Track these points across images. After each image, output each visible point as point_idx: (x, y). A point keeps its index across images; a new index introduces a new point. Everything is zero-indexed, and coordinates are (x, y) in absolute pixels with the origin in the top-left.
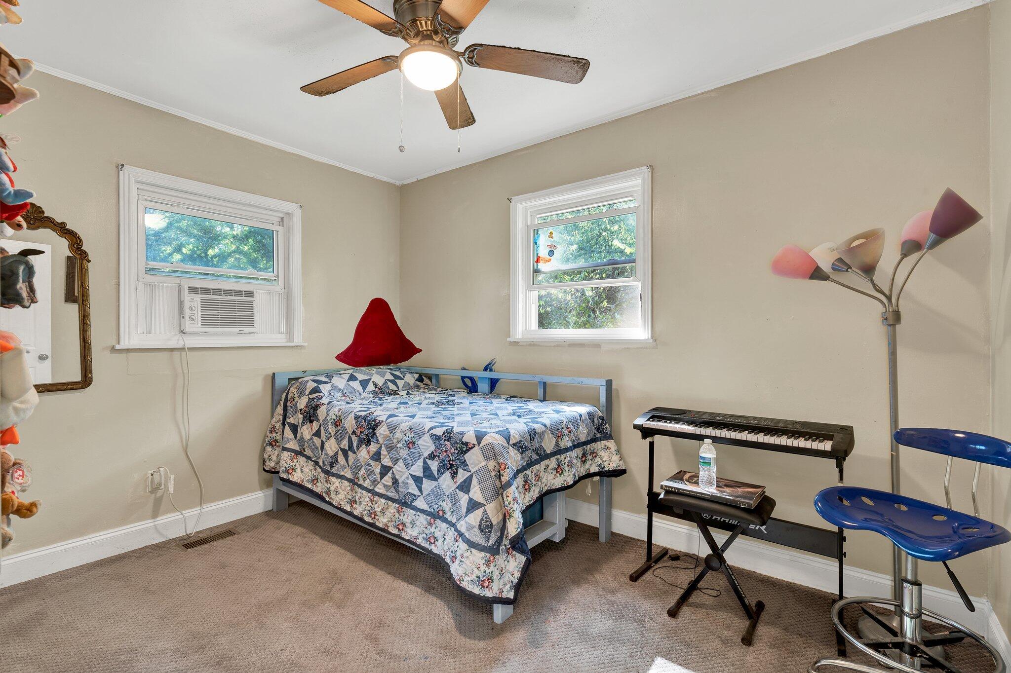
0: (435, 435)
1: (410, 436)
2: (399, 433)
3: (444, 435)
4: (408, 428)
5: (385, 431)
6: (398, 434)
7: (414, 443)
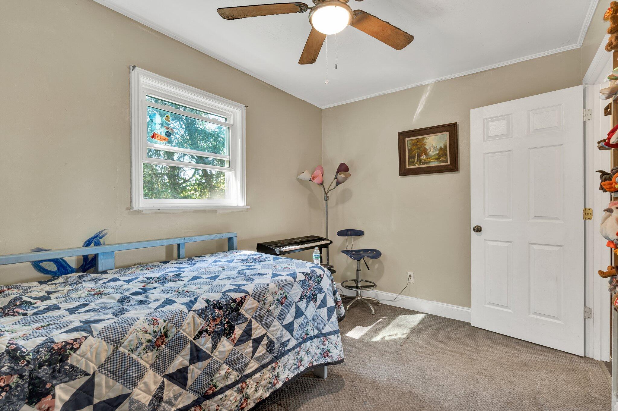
0: (301, 281)
1: (282, 293)
2: (269, 296)
3: (307, 278)
4: (277, 288)
5: (253, 304)
6: (269, 298)
7: (286, 297)
